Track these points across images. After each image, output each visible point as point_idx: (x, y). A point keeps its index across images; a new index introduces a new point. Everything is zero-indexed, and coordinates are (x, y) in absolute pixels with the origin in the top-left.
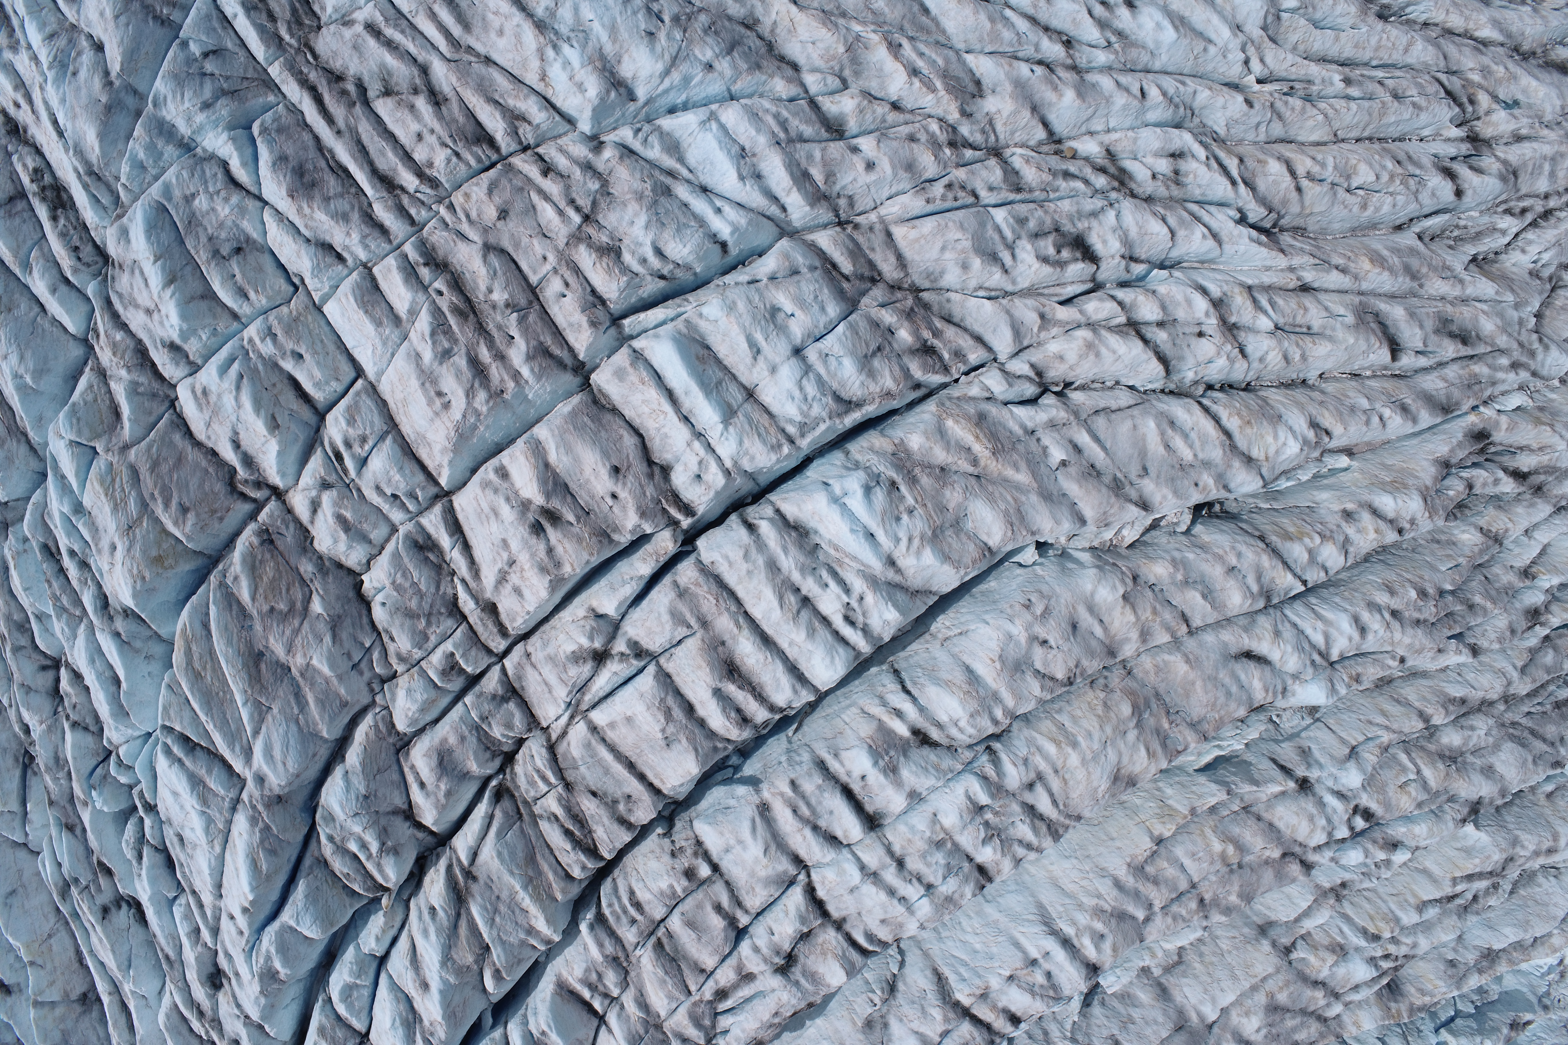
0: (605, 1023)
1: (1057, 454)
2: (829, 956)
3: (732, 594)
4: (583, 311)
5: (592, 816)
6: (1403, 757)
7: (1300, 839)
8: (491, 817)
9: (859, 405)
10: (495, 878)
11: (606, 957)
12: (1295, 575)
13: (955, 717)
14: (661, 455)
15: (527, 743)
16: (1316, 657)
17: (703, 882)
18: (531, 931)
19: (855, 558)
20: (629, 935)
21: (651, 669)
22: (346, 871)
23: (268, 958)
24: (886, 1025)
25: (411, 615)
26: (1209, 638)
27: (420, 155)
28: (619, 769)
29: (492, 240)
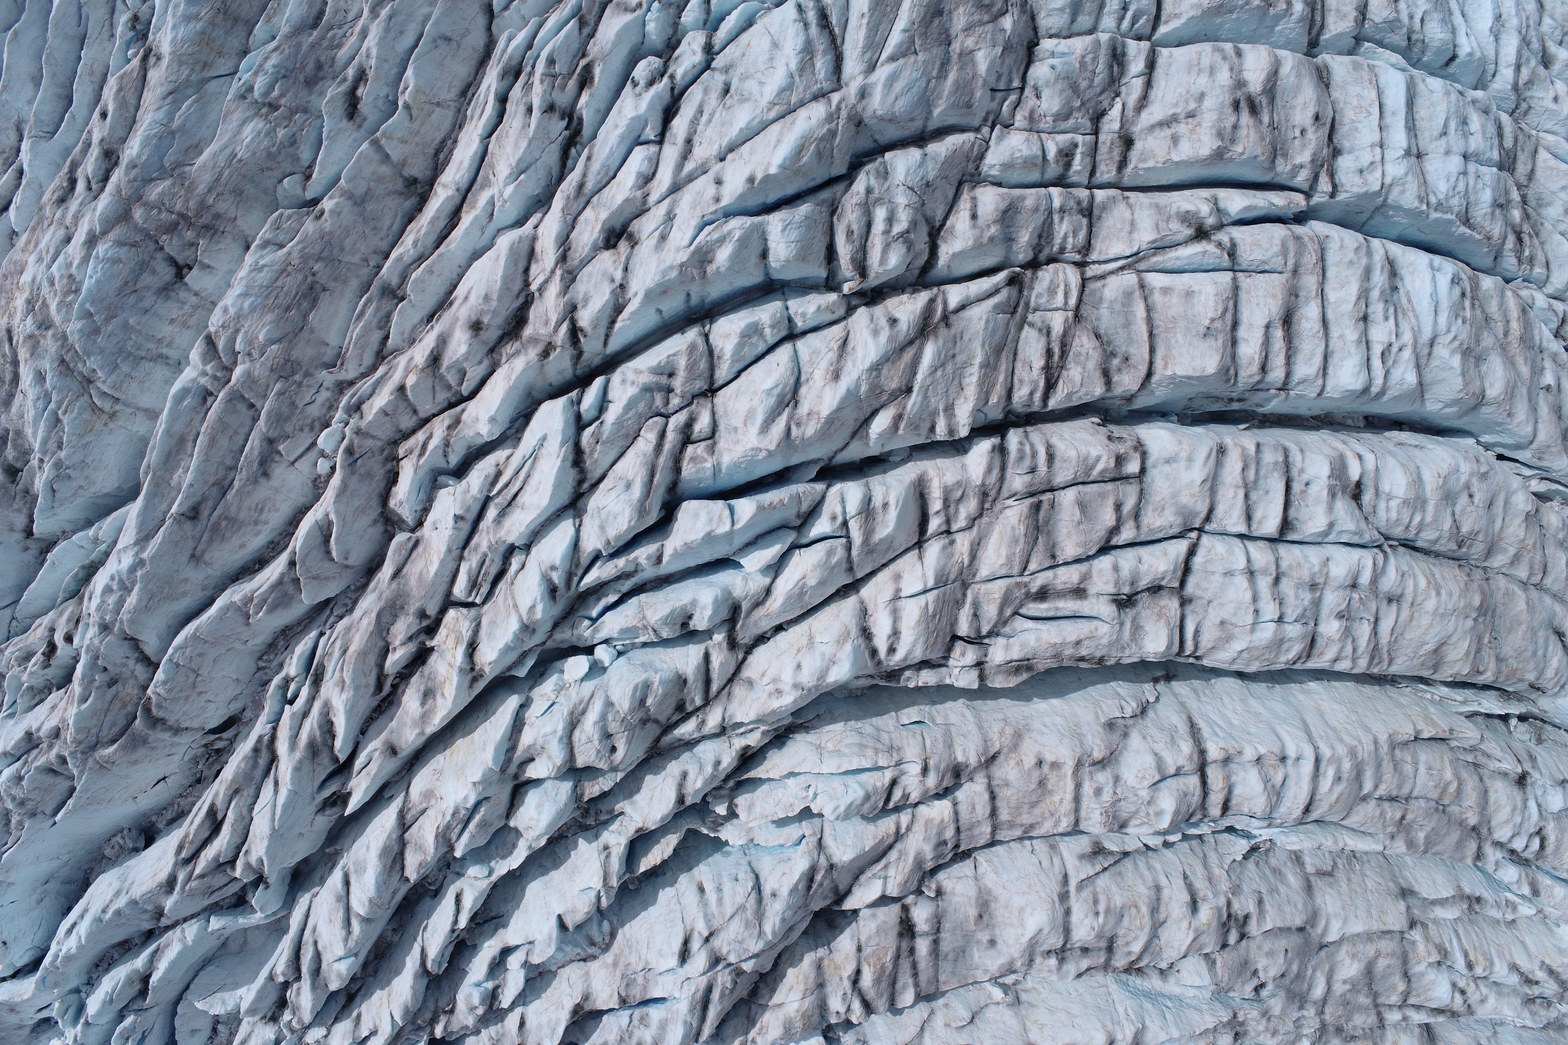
0: (920, 547)
2: (1163, 620)
3: (1324, 270)
5: (1079, 354)
8: (996, 291)
10: (966, 338)
11: (983, 485)
14: (1343, 139)
15: (1057, 265)
19: (1417, 317)
22: (855, 227)
23: (722, 240)
25: (1074, 88)
28: (1141, 329)
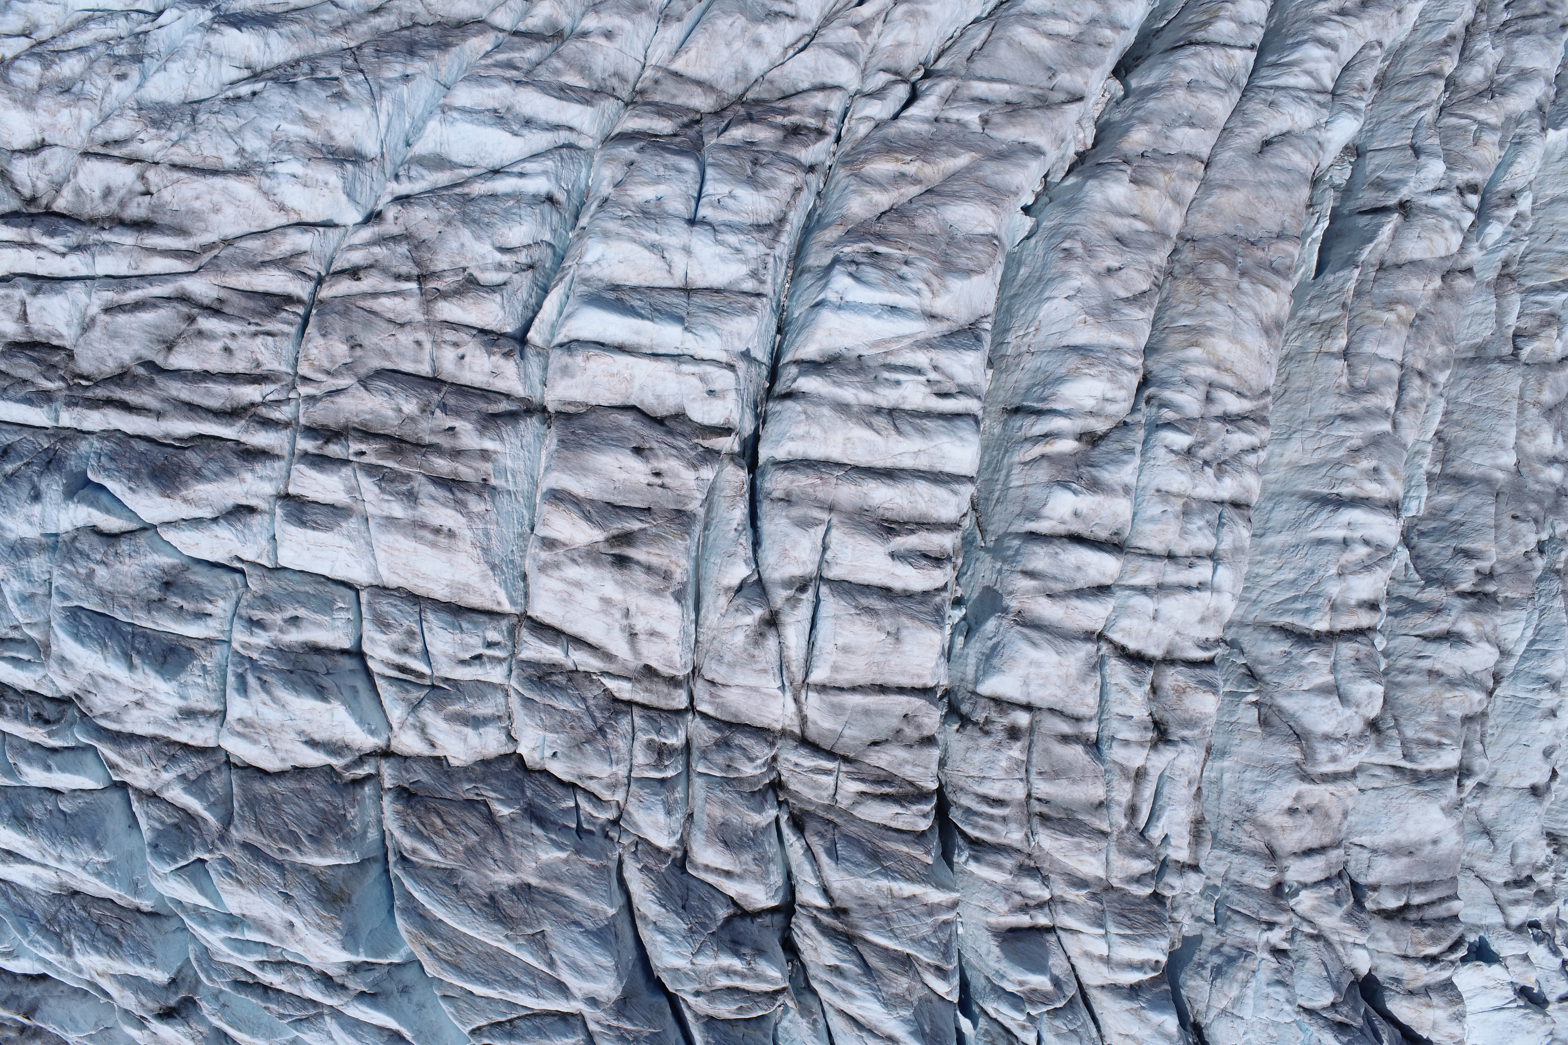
1: (972, 117)
4: (490, 354)
6: (1453, 121)
7: (1443, 253)
9: (782, 220)
12: (1241, 48)
13: (1099, 394)
16: (1319, 97)
17: (1031, 729)
18: (932, 909)
20: (1015, 836)
21: (824, 590)
24: (1280, 711)
26: (1226, 155)
27: (240, 365)
29: (363, 371)
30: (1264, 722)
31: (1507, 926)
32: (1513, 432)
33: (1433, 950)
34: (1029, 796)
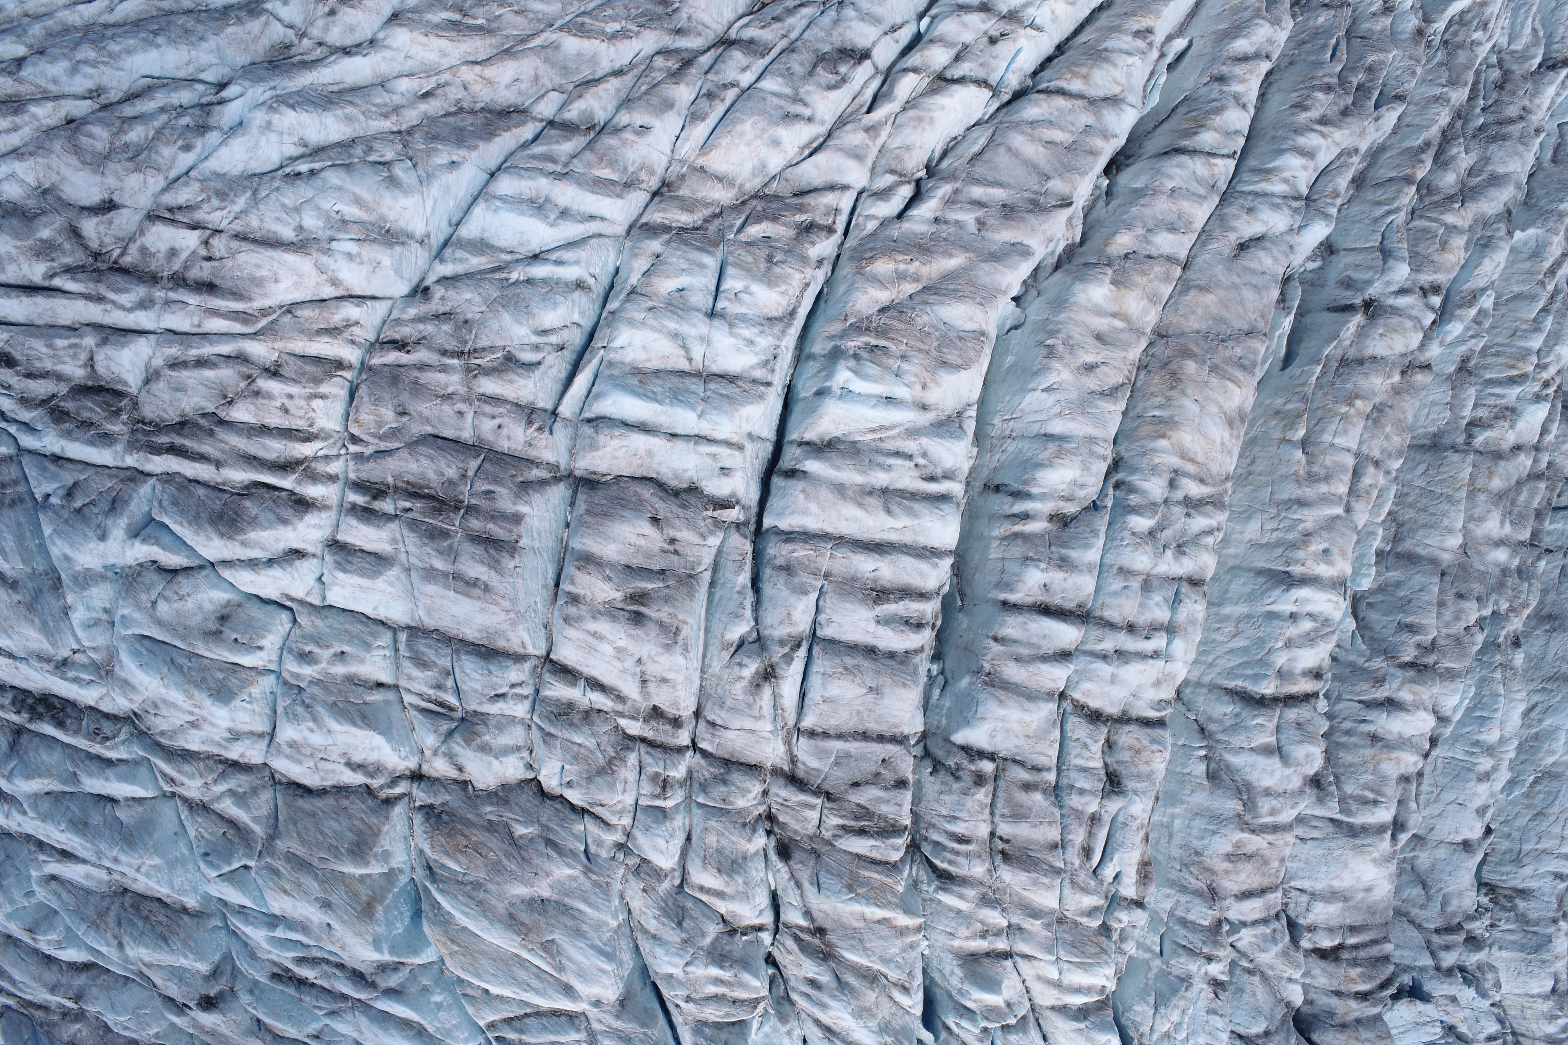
1: (969, 219)
4: (527, 426)
6: (1423, 223)
7: (1403, 350)
9: (792, 312)
12: (1223, 156)
13: (1070, 480)
16: (1293, 203)
17: (996, 777)
18: (900, 932)
20: (978, 870)
21: (816, 647)
26: (1203, 259)
27: (294, 423)
29: (409, 436)
30: (1212, 776)
31: (1438, 968)
32: (1462, 517)
33: (1364, 987)
34: (992, 834)
